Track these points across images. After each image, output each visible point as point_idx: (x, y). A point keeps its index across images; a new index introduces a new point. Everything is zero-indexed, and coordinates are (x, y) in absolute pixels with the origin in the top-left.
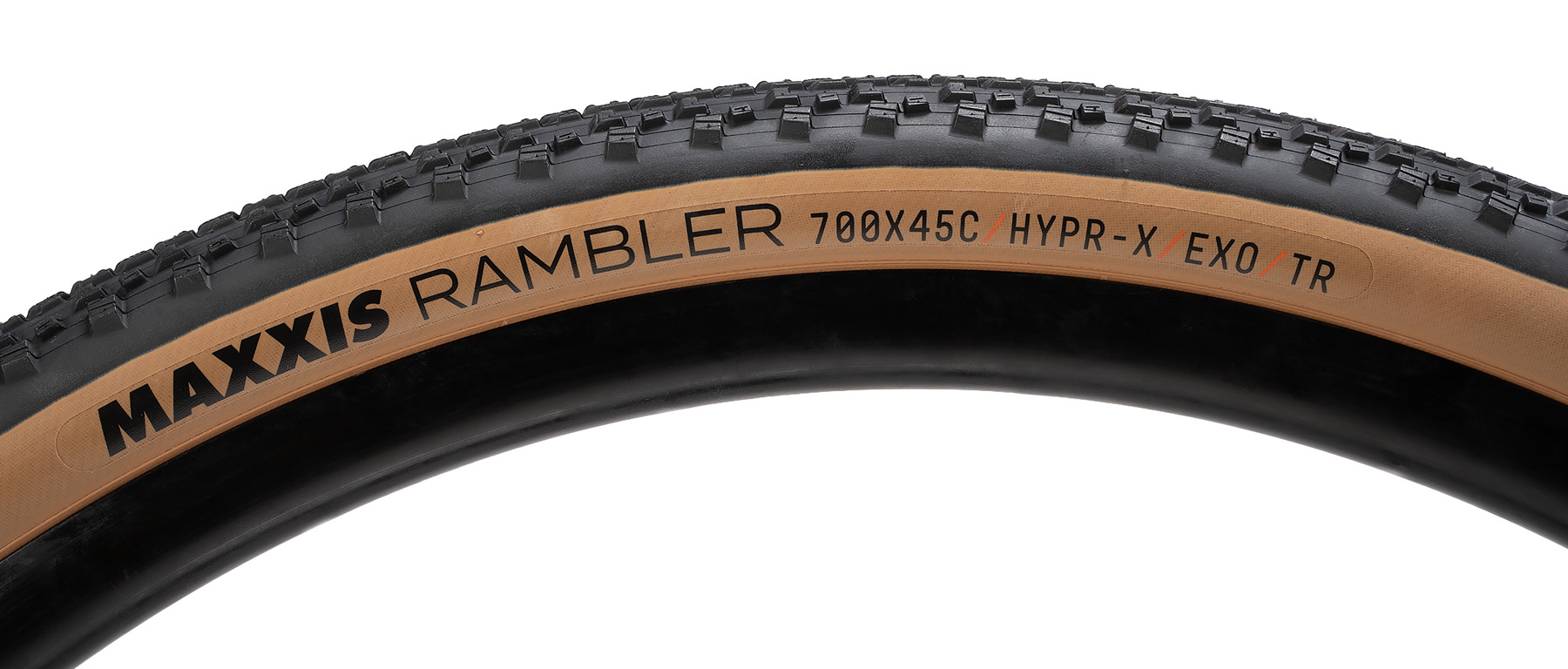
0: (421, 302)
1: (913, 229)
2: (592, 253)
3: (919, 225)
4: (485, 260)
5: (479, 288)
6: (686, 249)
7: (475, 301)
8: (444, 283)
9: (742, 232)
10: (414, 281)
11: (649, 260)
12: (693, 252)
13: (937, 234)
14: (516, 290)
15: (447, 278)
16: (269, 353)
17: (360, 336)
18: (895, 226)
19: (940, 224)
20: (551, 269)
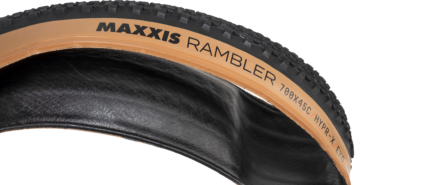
0: (189, 43)
1: (299, 102)
2: (232, 58)
3: (300, 102)
4: (208, 44)
5: (203, 49)
6: (253, 72)
7: (201, 51)
8: (196, 43)
9: (266, 76)
10: (189, 38)
11: (244, 68)
12: (254, 74)
13: (303, 107)
14: (211, 55)
15: (198, 42)
16: (147, 32)
17: (170, 41)
18: (296, 99)
19: (304, 106)
20: (222, 56)
